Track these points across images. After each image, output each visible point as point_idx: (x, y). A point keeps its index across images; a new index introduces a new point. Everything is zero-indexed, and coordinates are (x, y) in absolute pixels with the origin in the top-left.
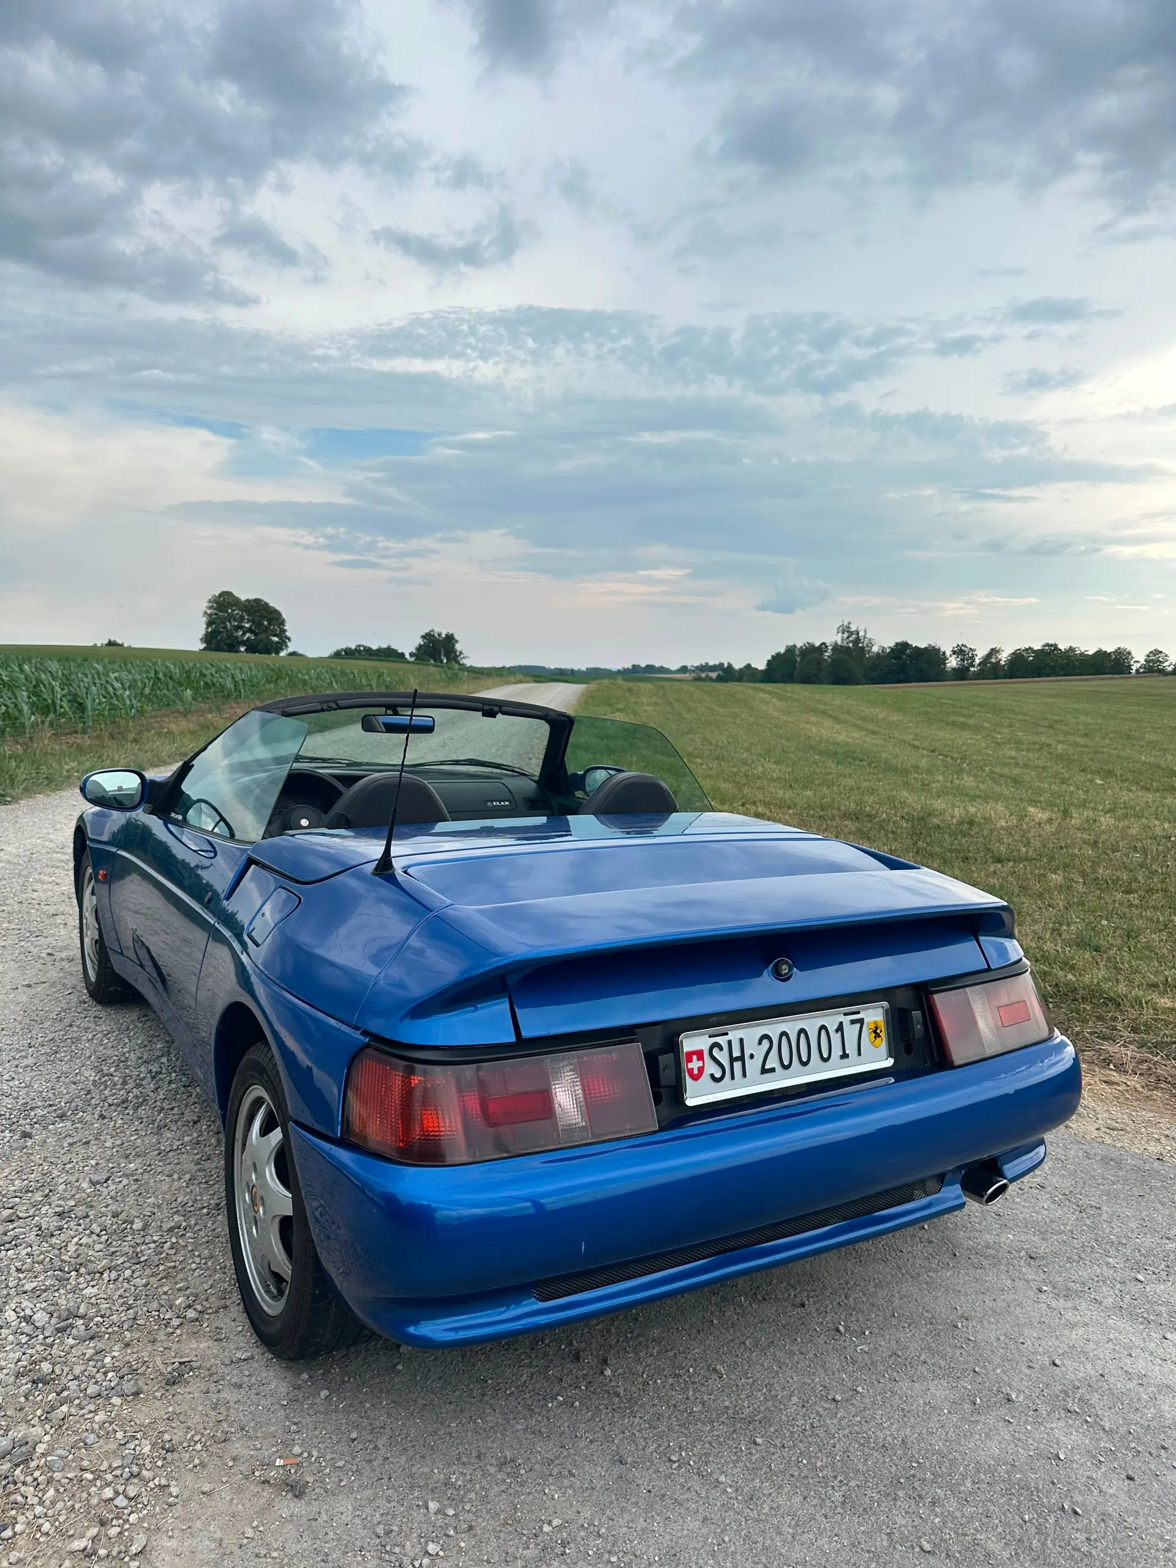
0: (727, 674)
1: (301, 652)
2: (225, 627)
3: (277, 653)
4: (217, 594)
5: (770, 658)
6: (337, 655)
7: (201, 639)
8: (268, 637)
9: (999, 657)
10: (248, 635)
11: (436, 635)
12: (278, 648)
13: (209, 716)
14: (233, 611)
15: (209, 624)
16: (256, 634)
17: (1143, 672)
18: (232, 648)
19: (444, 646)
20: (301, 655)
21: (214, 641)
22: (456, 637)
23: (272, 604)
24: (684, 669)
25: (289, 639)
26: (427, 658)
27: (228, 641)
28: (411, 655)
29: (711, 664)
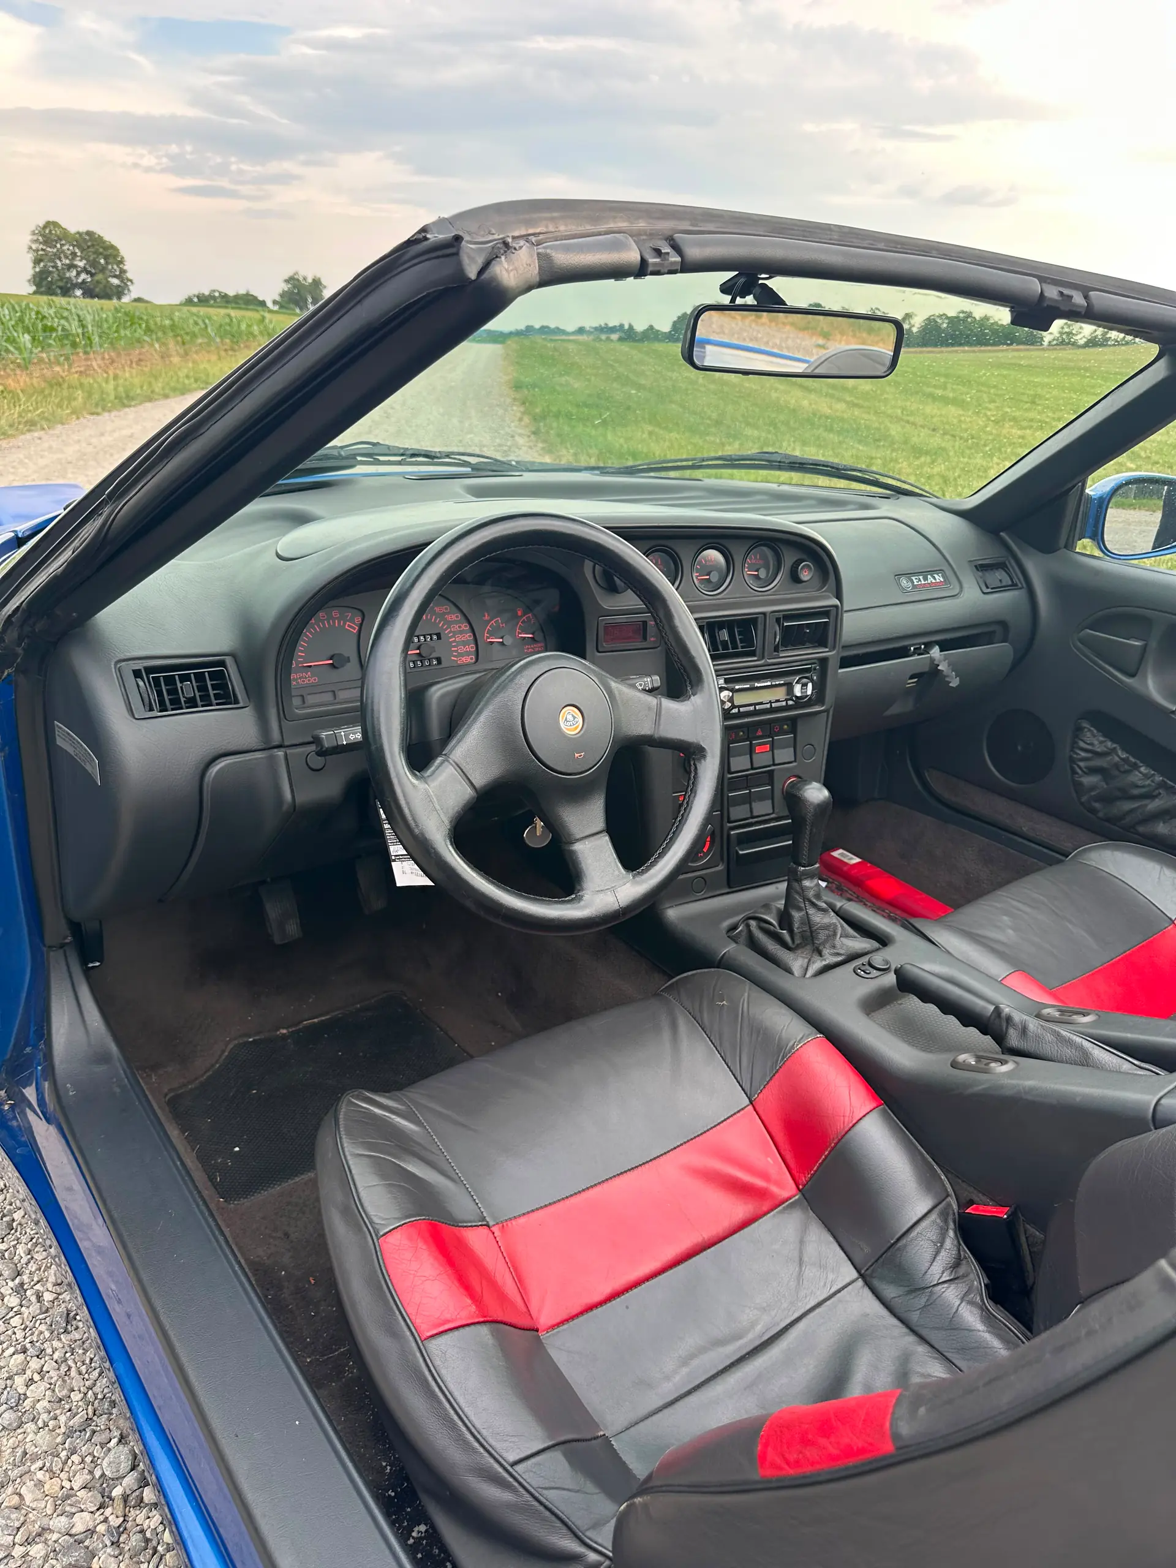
0: (629, 335)
1: (146, 298)
2: (55, 267)
3: (119, 298)
4: (41, 225)
5: (675, 319)
6: (189, 302)
7: (29, 281)
8: (106, 279)
9: (912, 322)
10: (83, 276)
11: (301, 279)
12: (119, 292)
13: (57, 369)
14: (62, 245)
15: (37, 261)
16: (92, 275)
17: (1057, 345)
18: (66, 291)
19: (310, 293)
20: (147, 302)
21: (44, 283)
22: (324, 282)
23: (107, 238)
24: (581, 331)
25: (131, 281)
26: (292, 306)
27: (60, 284)
28: (275, 302)
29: (611, 325)
